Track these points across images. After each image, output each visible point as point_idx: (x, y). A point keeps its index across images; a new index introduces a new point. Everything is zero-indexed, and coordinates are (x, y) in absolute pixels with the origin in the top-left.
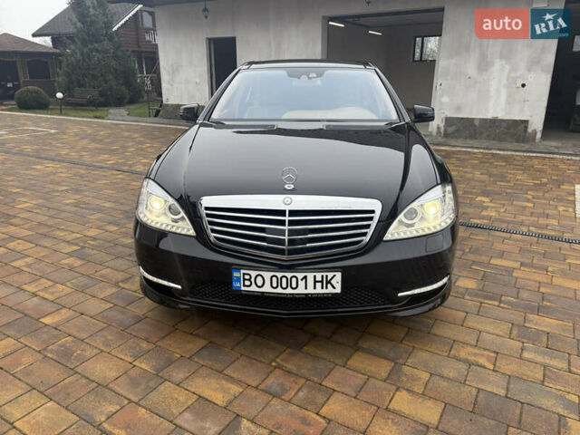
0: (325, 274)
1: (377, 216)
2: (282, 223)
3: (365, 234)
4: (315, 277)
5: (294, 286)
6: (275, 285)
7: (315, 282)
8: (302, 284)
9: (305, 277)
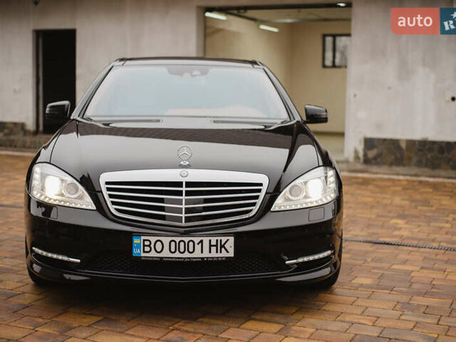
0: (219, 238)
1: (264, 189)
2: (180, 193)
3: (254, 204)
4: (210, 241)
5: (191, 250)
6: (173, 250)
7: (211, 246)
8: (198, 248)
9: (201, 241)
